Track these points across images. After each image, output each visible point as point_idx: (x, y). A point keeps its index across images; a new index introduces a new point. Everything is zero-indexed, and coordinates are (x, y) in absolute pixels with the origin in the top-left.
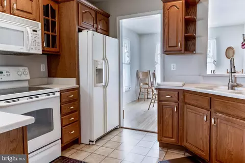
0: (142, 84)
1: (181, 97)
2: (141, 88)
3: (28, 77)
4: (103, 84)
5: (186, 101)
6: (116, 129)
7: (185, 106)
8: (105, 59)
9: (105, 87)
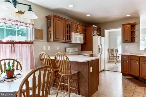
0: (110, 55)
1: (130, 58)
2: (110, 57)
3: (78, 51)
4: (101, 53)
5: (132, 59)
6: (103, 70)
7: (131, 61)
8: (101, 45)
9: (101, 54)
